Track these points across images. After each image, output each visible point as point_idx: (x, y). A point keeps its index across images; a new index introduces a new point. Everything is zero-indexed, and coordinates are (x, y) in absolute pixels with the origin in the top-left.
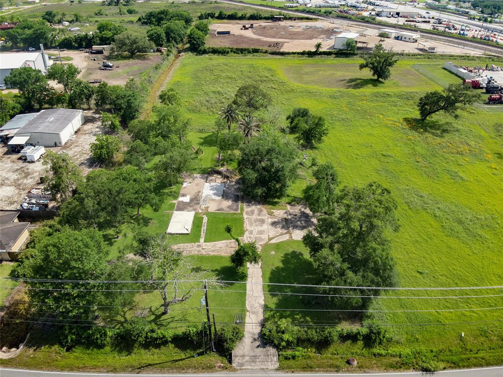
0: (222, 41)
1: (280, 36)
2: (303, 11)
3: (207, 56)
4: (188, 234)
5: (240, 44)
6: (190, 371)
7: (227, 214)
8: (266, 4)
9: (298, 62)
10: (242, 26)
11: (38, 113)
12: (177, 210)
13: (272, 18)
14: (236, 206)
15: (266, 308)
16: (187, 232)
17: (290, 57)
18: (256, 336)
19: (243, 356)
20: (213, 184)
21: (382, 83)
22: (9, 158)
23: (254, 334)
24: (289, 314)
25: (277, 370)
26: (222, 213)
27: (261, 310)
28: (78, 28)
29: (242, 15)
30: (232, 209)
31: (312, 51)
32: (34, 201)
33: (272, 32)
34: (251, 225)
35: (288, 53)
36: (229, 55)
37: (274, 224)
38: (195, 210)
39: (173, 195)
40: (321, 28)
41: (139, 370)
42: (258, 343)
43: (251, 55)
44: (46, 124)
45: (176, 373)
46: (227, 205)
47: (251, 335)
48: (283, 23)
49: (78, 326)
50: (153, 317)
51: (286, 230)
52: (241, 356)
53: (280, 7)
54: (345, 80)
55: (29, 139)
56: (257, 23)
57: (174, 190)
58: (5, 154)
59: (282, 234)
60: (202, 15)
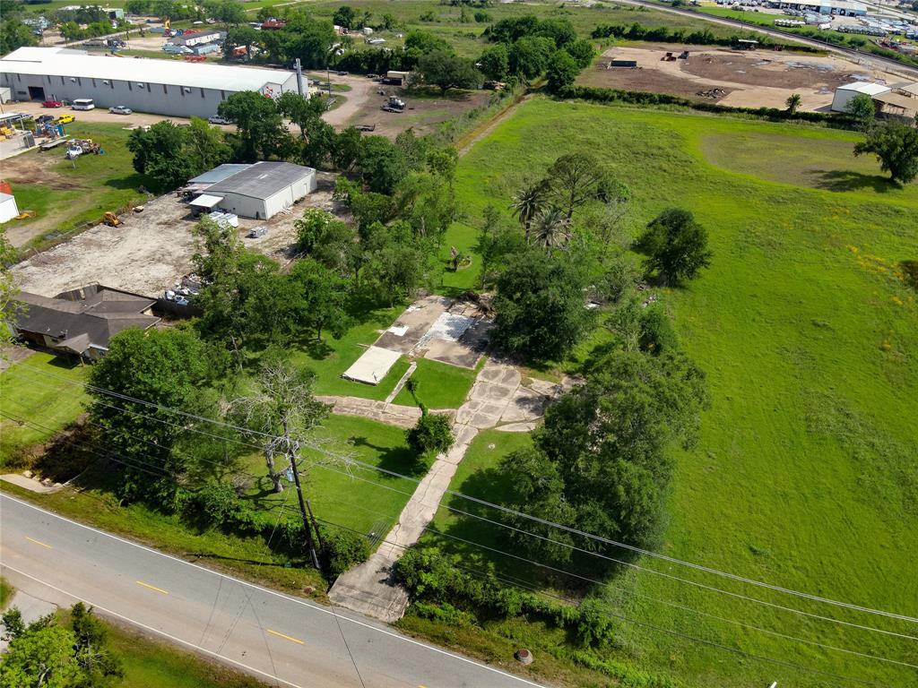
0: (614, 78)
1: (732, 76)
2: (807, 36)
3: (571, 102)
4: (374, 385)
5: (643, 84)
6: (262, 582)
7: (452, 368)
8: (736, 18)
9: (742, 128)
10: (666, 52)
11: (252, 166)
12: (376, 345)
13: (734, 44)
14: (474, 358)
15: (430, 527)
16: (373, 381)
17: (728, 117)
18: (389, 565)
19: (352, 587)
20: (456, 316)
21: (899, 187)
22: (187, 225)
23: (389, 561)
24: (464, 549)
25: (392, 625)
26: (444, 365)
27: (420, 529)
28: (382, 40)
29: (676, 34)
30: (464, 362)
31: (781, 109)
32: (186, 291)
33: (720, 68)
34: (482, 393)
35: (730, 110)
36: (612, 103)
37: (522, 401)
38: (404, 350)
39: (385, 321)
40: (827, 69)
41: (196, 558)
42: (385, 576)
43: (656, 107)
44: (253, 183)
45: (241, 578)
46: (458, 354)
47: (381, 561)
48: (749, 54)
49: (145, 473)
50: (257, 492)
51: (537, 415)
52: (347, 586)
53: (762, 25)
54: (822, 172)
55: (221, 201)
56: (696, 51)
57: (390, 314)
58: (184, 218)
59: (526, 421)
60: (599, 29)
